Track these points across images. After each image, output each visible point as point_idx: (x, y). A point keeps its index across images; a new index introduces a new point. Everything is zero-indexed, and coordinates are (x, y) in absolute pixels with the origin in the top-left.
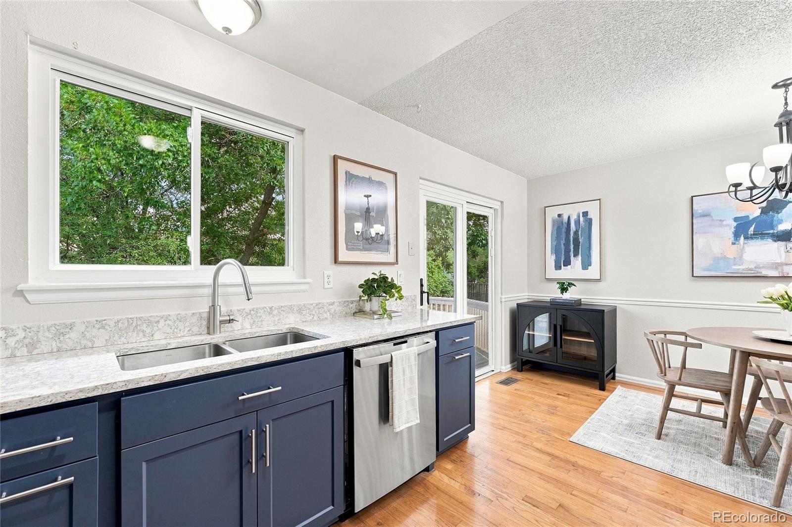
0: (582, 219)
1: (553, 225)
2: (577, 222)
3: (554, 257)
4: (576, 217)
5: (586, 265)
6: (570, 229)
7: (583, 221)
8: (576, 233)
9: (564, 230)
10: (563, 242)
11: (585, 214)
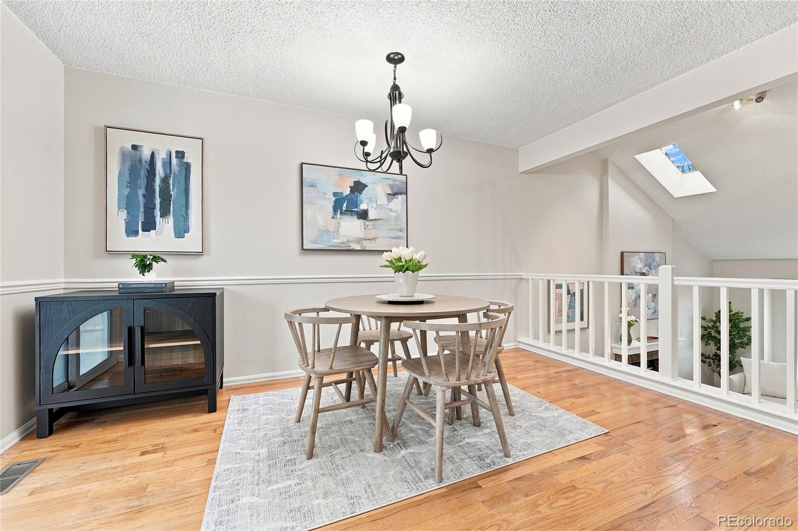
0: (174, 161)
1: (123, 161)
2: (168, 164)
3: (124, 214)
4: (165, 156)
5: (181, 231)
6: (155, 174)
7: (177, 165)
8: (165, 180)
9: (143, 173)
10: (141, 192)
11: (181, 155)
